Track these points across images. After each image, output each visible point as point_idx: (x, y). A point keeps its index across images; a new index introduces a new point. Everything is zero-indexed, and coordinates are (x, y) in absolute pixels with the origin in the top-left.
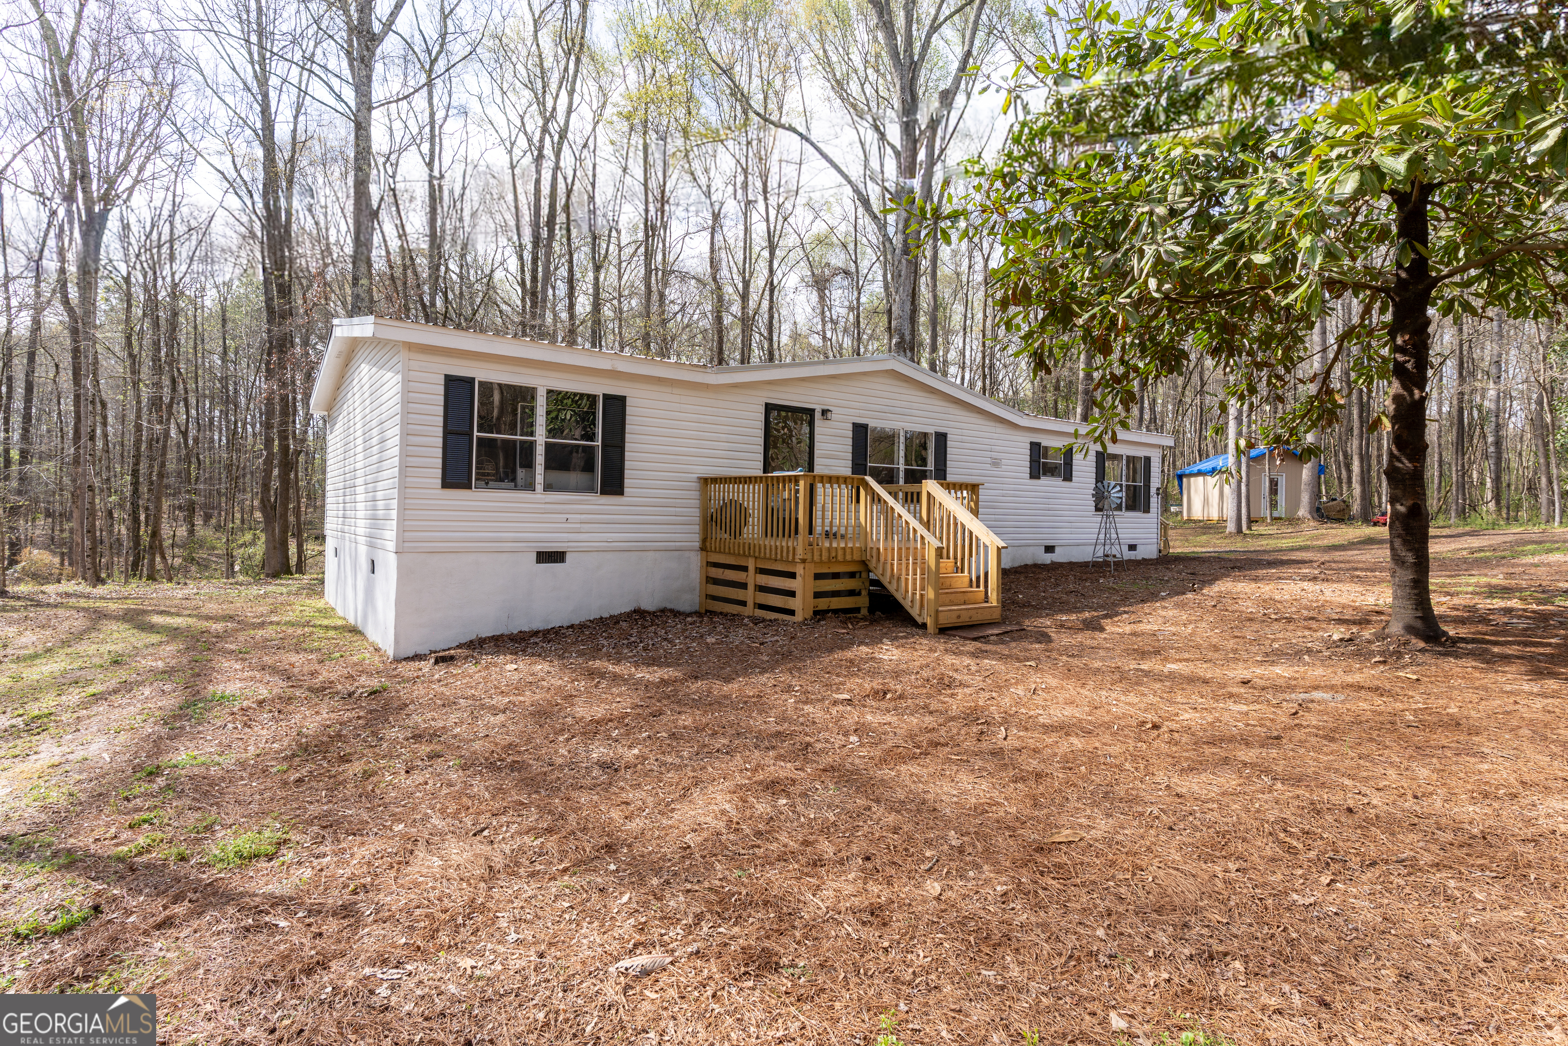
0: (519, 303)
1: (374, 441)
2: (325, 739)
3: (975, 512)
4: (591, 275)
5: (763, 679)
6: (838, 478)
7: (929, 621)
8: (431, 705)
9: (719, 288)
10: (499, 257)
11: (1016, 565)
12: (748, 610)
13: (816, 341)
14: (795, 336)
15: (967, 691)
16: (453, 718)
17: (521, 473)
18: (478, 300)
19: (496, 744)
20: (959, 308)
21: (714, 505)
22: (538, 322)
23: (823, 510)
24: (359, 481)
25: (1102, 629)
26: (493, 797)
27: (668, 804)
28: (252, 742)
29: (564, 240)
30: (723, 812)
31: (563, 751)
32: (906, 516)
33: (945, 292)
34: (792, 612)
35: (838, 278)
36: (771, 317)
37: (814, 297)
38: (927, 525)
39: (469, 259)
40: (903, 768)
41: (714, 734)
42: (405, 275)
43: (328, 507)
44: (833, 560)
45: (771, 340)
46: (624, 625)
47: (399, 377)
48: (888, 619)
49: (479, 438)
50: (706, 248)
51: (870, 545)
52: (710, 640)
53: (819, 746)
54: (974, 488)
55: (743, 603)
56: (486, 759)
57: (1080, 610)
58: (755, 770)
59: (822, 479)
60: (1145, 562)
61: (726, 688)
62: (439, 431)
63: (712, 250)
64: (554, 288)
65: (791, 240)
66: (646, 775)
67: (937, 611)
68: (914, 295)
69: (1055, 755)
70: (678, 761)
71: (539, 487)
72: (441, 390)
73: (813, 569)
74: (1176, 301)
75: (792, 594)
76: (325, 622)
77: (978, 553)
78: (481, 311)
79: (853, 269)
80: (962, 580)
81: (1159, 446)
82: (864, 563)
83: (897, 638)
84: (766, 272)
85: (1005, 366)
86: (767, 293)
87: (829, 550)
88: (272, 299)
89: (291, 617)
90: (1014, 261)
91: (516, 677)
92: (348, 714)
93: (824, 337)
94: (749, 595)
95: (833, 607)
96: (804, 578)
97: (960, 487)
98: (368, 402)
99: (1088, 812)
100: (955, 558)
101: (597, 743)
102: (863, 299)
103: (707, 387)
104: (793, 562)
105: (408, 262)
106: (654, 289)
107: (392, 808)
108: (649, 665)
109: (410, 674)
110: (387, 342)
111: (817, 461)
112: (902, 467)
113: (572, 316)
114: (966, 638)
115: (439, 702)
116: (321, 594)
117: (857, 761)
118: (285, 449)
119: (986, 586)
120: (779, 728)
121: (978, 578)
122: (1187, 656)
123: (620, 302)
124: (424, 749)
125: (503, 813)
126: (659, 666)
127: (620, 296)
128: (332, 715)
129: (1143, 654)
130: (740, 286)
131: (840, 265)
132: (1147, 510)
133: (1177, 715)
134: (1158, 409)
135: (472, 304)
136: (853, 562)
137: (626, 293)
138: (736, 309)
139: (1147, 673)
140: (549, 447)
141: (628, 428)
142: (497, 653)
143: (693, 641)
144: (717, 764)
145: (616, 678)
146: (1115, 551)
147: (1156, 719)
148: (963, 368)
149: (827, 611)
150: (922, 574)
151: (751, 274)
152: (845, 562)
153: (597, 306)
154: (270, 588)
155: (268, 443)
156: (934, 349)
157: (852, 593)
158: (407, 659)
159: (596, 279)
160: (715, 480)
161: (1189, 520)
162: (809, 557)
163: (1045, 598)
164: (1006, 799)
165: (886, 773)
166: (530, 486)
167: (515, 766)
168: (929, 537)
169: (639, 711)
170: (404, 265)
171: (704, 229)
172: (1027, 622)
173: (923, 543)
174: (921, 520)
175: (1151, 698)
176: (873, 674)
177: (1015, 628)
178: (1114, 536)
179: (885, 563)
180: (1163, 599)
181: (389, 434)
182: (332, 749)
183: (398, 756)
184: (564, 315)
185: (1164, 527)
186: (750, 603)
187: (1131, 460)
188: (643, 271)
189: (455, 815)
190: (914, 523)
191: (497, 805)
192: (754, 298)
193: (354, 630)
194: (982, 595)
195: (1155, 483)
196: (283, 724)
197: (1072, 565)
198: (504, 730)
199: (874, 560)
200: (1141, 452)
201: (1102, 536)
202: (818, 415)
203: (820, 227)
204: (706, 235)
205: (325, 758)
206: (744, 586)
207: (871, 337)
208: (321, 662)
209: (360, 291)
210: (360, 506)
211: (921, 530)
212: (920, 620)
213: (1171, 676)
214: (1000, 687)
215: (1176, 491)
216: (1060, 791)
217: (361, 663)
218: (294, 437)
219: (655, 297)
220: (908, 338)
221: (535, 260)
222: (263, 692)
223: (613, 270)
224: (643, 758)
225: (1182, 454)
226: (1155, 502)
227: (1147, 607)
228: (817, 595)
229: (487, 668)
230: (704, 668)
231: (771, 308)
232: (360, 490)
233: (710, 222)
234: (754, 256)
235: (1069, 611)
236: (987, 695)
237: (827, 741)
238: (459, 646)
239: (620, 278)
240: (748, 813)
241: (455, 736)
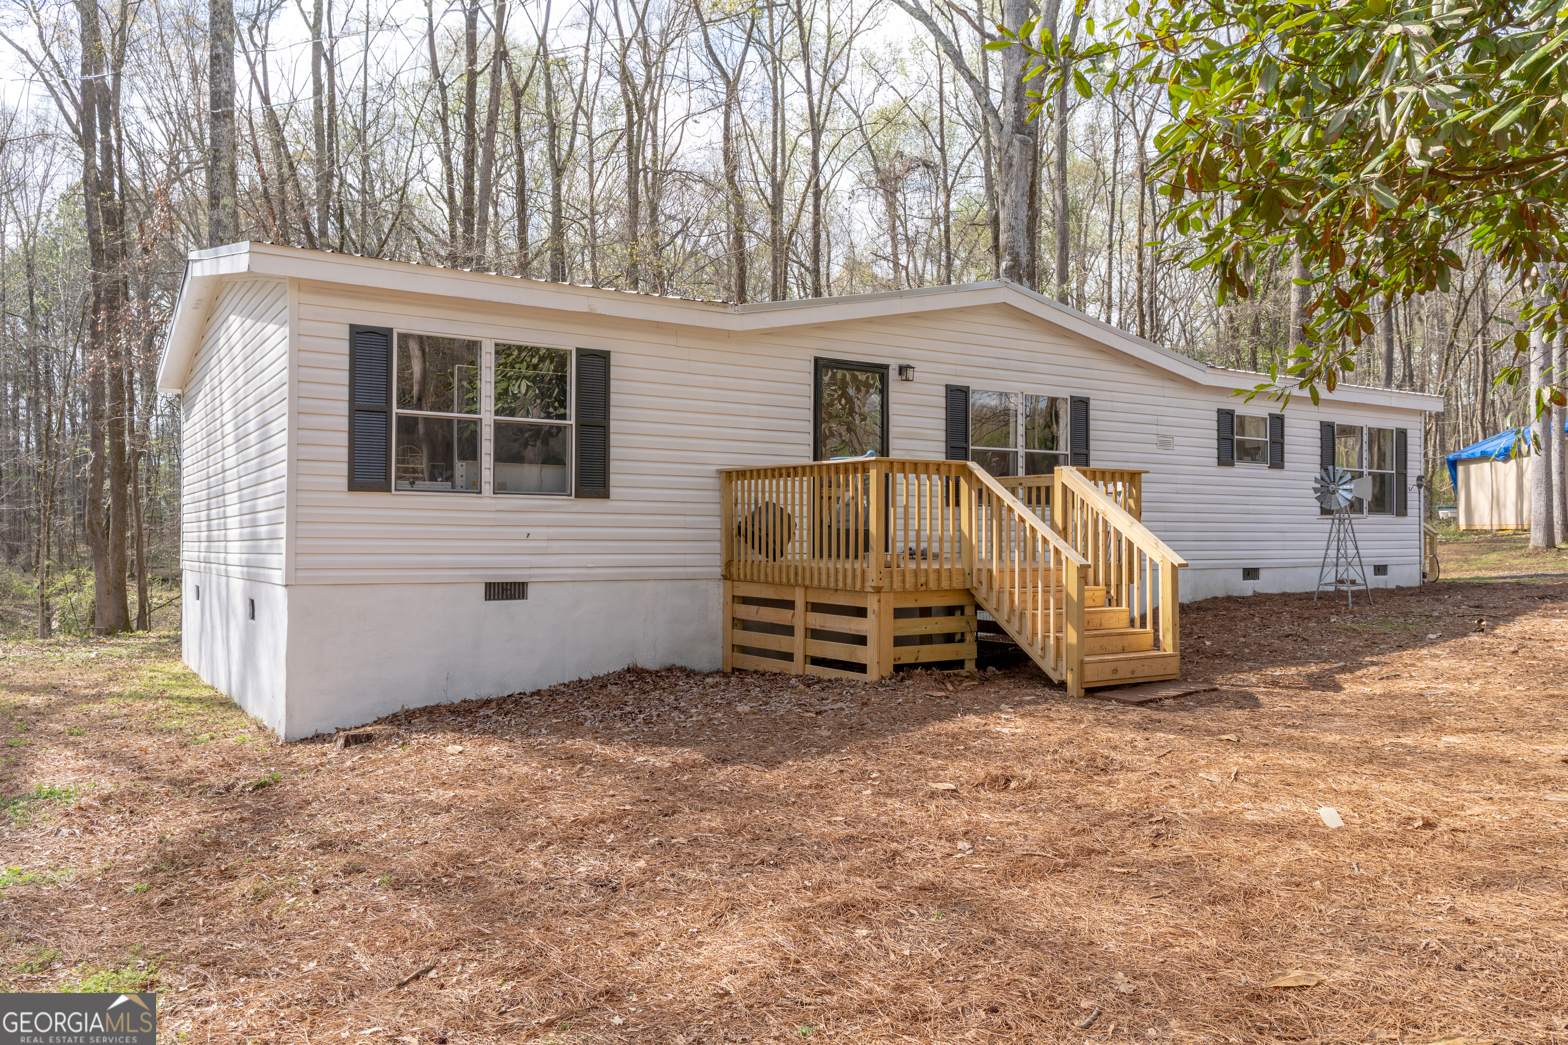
0: (446, 227)
1: (252, 426)
2: (198, 847)
3: (1137, 513)
4: (548, 183)
5: (823, 763)
6: (927, 465)
7: (1070, 679)
8: (343, 803)
9: (738, 194)
10: (415, 162)
11: (1200, 597)
12: (796, 667)
13: (884, 271)
14: (853, 265)
15: (1133, 776)
16: (375, 821)
17: (460, 468)
18: (386, 226)
19: (440, 854)
20: (1100, 215)
21: (742, 512)
22: (475, 253)
23: (906, 518)
24: (231, 486)
25: (1338, 688)
26: (440, 926)
27: (692, 937)
28: (96, 851)
29: (511, 133)
30: (775, 946)
31: (536, 864)
32: (1031, 519)
33: (1078, 190)
34: (861, 668)
35: (916, 175)
36: (817, 237)
37: (880, 205)
38: (1064, 533)
39: (374, 166)
40: (1040, 885)
41: (756, 839)
42: (282, 191)
43: (185, 527)
44: (922, 588)
45: (816, 272)
46: (614, 689)
47: (286, 330)
48: (1006, 676)
49: (400, 418)
50: (717, 136)
51: (977, 565)
52: (742, 708)
53: (911, 856)
54: (1133, 478)
55: (788, 657)
56: (427, 875)
57: (1305, 663)
58: (818, 889)
59: (903, 466)
60: (1401, 592)
61: (769, 777)
62: (343, 408)
63: (727, 138)
64: (496, 204)
65: (841, 120)
66: (658, 896)
67: (1082, 663)
68: (1033, 193)
69: (1274, 865)
70: (703, 876)
71: (487, 488)
72: (345, 347)
73: (891, 602)
74: (1446, 176)
75: (861, 640)
76: (186, 693)
77: (1142, 578)
78: (391, 243)
79: (938, 160)
80: (1116, 618)
81: (1421, 413)
82: (968, 593)
83: (1021, 704)
84: (807, 170)
85: (1173, 301)
86: (810, 200)
87: (916, 573)
88: (97, 231)
89: (136, 686)
90: (1189, 122)
91: (462, 762)
92: (227, 815)
93: (896, 264)
94: (797, 644)
95: (923, 659)
96: (879, 616)
97: (1112, 476)
98: (240, 370)
99: (1329, 945)
100: (1108, 585)
101: (584, 853)
102: (953, 206)
103: (727, 335)
104: (863, 592)
105: (285, 170)
106: (643, 198)
107: (297, 940)
108: (654, 744)
109: (311, 761)
110: (268, 278)
111: (894, 443)
112: (1021, 451)
113: (523, 243)
114: (1125, 702)
115: (354, 798)
116: (178, 656)
117: (969, 876)
118: (118, 449)
119: (1156, 629)
120: (850, 831)
121: (1143, 617)
122: (1473, 724)
123: (593, 222)
124: (339, 861)
125: (457, 947)
126: (670, 745)
127: (592, 211)
128: (205, 817)
129: (1404, 724)
130: (769, 192)
131: (916, 153)
132: (1402, 511)
133: (1462, 808)
134: (1416, 361)
135: (378, 231)
136: (952, 591)
137: (601, 208)
138: (763, 225)
139: (1411, 751)
140: (499, 427)
141: (614, 398)
142: (433, 730)
143: (717, 710)
144: (761, 881)
145: (606, 765)
146: (1353, 573)
147: (1428, 814)
148: (1110, 307)
149: (914, 666)
150: (1058, 607)
151: (785, 173)
152: (940, 591)
153: (558, 229)
154: (103, 650)
155: (96, 443)
156: (1064, 278)
157: (949, 638)
158: (304, 741)
159: (557, 187)
160: (742, 474)
161: (1470, 531)
162: (885, 583)
163: (1246, 645)
164: (1200, 927)
165: (1015, 893)
166: (474, 487)
167: (467, 884)
168: (1067, 551)
169: (644, 807)
170: (281, 176)
171: (715, 107)
172: (1220, 679)
173: (1059, 562)
174: (1053, 526)
175: (1420, 786)
176: (988, 754)
177: (1206, 686)
178: (1352, 552)
179: (1001, 591)
180: (1432, 643)
181: (272, 414)
182: (208, 861)
183: (301, 871)
184: (513, 244)
185: (1430, 540)
186: (799, 657)
187: (1377, 435)
188: (625, 174)
189: (388, 950)
190: (1043, 530)
191: (445, 937)
192: (789, 209)
193: (227, 704)
194: (1150, 639)
195: (1415, 469)
196: (138, 829)
197: (1286, 598)
198: (449, 835)
199: (984, 588)
200: (1391, 423)
201: (1332, 553)
202: (893, 374)
203: (886, 99)
204: (718, 116)
205: (199, 873)
206: (788, 630)
207: (966, 263)
208: (183, 746)
209: (222, 215)
210: (233, 522)
211: (1055, 541)
212: (1055, 677)
213: (1450, 754)
214: (1183, 771)
215: (1447, 486)
216: (1283, 916)
217: (240, 746)
218: (132, 431)
219: (644, 212)
220: (1024, 259)
221: (470, 162)
222: (107, 786)
223: (581, 175)
224: (652, 873)
225: (1456, 430)
226: (1415, 498)
227: (1407, 655)
228: (899, 641)
229: (419, 751)
230: (735, 747)
231: (816, 223)
232: (232, 498)
233: (723, 97)
234: (789, 147)
235: (1286, 663)
236: (1163, 782)
237: (923, 849)
238: (377, 722)
239: (592, 185)
240: (811, 947)
241: (380, 844)
